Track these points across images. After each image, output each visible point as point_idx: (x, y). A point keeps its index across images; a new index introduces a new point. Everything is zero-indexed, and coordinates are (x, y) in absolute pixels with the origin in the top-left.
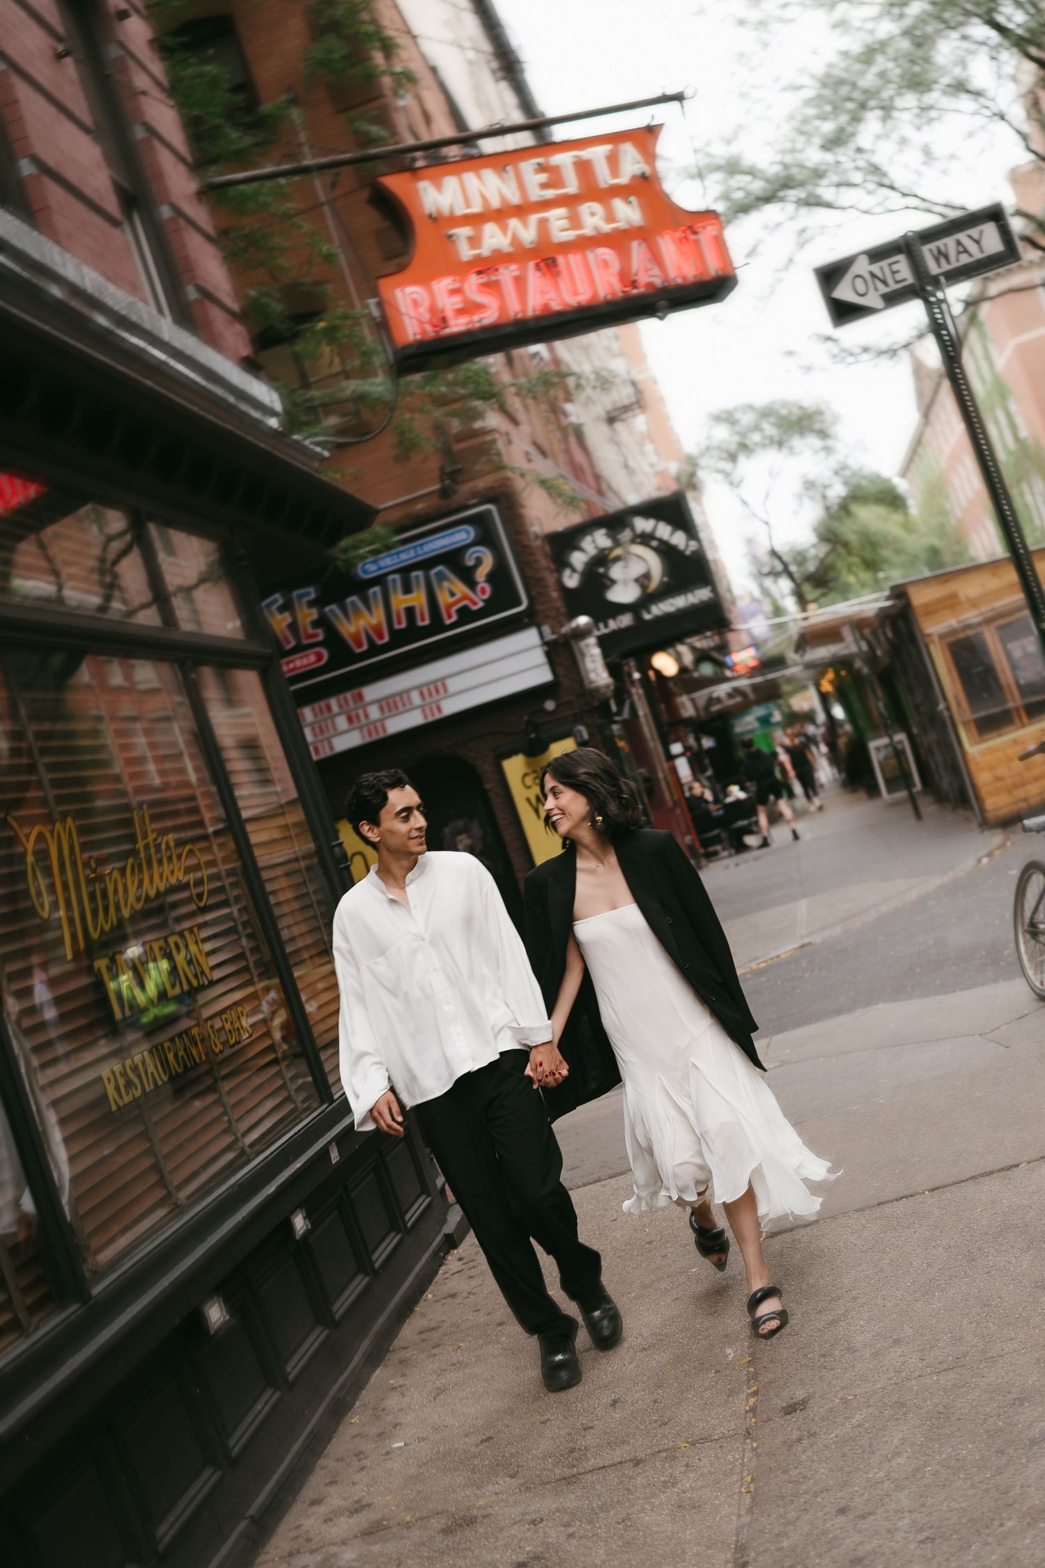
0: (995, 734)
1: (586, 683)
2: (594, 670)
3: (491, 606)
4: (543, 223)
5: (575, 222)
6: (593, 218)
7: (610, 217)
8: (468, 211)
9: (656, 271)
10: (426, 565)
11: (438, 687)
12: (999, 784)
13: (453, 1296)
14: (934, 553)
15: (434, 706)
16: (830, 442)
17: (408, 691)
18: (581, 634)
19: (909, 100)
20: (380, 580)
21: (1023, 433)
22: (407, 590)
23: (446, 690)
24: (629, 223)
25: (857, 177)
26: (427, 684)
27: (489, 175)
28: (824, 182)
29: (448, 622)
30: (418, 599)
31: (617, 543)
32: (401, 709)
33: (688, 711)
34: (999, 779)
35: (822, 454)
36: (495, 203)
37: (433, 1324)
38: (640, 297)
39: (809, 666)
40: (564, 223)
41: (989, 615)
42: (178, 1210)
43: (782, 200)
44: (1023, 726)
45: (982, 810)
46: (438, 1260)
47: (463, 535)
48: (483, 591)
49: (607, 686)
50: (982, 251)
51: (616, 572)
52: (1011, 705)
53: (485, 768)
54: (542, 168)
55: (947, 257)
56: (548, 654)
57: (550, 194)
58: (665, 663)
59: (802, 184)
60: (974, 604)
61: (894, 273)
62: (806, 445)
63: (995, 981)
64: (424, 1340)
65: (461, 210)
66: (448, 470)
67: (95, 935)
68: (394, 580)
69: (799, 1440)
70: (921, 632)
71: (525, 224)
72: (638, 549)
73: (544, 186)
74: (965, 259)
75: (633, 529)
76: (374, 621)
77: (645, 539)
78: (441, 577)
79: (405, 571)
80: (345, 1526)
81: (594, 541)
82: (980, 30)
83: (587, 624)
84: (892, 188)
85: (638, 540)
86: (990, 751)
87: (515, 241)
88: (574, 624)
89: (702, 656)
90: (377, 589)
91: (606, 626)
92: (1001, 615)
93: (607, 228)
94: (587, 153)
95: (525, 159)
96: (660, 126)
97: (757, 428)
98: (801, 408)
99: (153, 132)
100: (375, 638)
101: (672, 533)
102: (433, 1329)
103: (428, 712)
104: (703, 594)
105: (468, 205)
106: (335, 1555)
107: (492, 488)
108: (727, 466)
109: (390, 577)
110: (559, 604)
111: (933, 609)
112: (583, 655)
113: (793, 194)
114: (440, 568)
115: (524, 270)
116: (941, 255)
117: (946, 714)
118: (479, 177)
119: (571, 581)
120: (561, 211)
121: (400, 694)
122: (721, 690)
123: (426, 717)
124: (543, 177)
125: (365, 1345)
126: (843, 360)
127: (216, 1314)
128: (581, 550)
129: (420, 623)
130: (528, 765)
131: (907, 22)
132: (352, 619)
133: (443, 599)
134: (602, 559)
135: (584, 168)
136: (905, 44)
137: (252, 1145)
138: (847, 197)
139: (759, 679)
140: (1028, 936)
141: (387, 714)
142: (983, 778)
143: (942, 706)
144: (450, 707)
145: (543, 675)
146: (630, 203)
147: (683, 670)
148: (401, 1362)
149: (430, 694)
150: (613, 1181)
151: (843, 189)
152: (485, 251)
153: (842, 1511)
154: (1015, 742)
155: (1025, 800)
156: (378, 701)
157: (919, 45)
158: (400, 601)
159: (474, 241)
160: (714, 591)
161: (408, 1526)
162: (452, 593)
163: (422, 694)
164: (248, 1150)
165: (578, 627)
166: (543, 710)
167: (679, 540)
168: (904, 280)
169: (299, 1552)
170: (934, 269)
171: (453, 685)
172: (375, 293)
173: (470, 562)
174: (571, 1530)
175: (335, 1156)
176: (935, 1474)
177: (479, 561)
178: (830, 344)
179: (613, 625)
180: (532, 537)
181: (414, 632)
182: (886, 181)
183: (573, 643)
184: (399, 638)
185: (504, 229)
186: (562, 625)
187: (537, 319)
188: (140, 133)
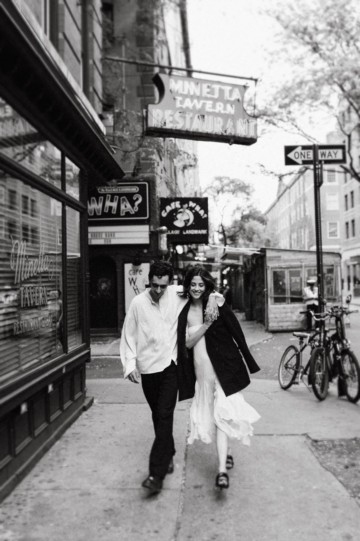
0: (279, 303)
1: (159, 248)
2: (163, 245)
3: (136, 215)
4: (204, 104)
5: (214, 107)
6: (220, 108)
7: (225, 109)
8: (182, 93)
9: (233, 130)
10: (120, 195)
11: (112, 234)
12: (276, 319)
13: (84, 425)
14: (269, 241)
15: (109, 240)
16: (249, 197)
17: (102, 233)
18: (162, 232)
19: (309, 101)
20: (105, 195)
21: (307, 214)
22: (112, 201)
23: (114, 236)
24: (230, 113)
25: (286, 119)
26: (109, 232)
27: (193, 84)
28: (276, 117)
29: (121, 215)
30: (114, 205)
31: (182, 207)
32: (98, 237)
33: (181, 266)
34: (276, 318)
35: (246, 200)
36: (192, 93)
37: (77, 432)
38: (227, 136)
39: (223, 264)
40: (211, 106)
41: (289, 266)
42: (22, 372)
43: (262, 118)
44: (288, 303)
45: (268, 326)
46: (80, 413)
47: (135, 189)
48: (136, 209)
49: (165, 251)
50: (336, 157)
51: (179, 216)
52: (286, 296)
53: (119, 265)
54: (208, 87)
55: (325, 156)
56: (150, 235)
57: (209, 96)
58: (180, 249)
59: (269, 116)
60: (285, 261)
61: (308, 155)
62: (241, 195)
63: (266, 379)
64: (74, 436)
65: (181, 91)
66: (137, 167)
67: (23, 279)
68: (109, 197)
69: (199, 496)
70: (266, 265)
71: (199, 102)
72: (188, 211)
73: (208, 93)
74: (330, 158)
75: (188, 205)
76: (98, 208)
77: (191, 209)
78: (124, 200)
79: (113, 195)
80: (45, 485)
81: (175, 204)
82: (336, 88)
83: (165, 230)
84: (296, 126)
85: (189, 209)
86: (276, 308)
87: (194, 106)
88: (161, 228)
89: (190, 251)
90: (102, 197)
91: (171, 232)
92: (292, 267)
93: (223, 112)
94: (223, 87)
95: (205, 83)
96: (248, 87)
97: (228, 185)
98: (244, 183)
99: (94, 35)
100: (97, 212)
101: (200, 210)
102: (77, 434)
103: (106, 241)
104: (204, 232)
105: (183, 91)
106: (42, 493)
107: (149, 178)
108: (216, 194)
109: (108, 195)
110: (158, 220)
111: (272, 259)
112: (161, 239)
113: (265, 118)
114: (125, 197)
115: (194, 116)
116: (323, 154)
117: (266, 293)
118: (189, 83)
119: (164, 214)
120: (211, 102)
121: (99, 233)
122: (193, 263)
123: (105, 242)
124: (209, 90)
125: (56, 433)
126: (264, 174)
127: (24, 408)
128: (170, 206)
129: (113, 212)
130: (133, 268)
131: (316, 78)
132: (91, 205)
133: (122, 207)
134: (176, 211)
135: (221, 91)
136: (312, 84)
137: (44, 359)
138: (280, 124)
139: (206, 263)
140: (284, 368)
141: (93, 237)
142: (271, 316)
143: (265, 290)
144: (114, 242)
145: (147, 241)
146: (232, 107)
147: (184, 253)
148: (66, 441)
149: (109, 236)
150: (139, 405)
151: (280, 121)
152: (184, 106)
153: (212, 520)
154: (284, 308)
155: (282, 327)
156: (92, 233)
157: (317, 85)
158: (108, 204)
159: (182, 102)
160: (208, 232)
161: (68, 490)
162: (126, 207)
163: (106, 235)
164: (42, 360)
165: (162, 229)
166: (143, 252)
167: (202, 212)
168: (310, 158)
169: (30, 489)
170: (320, 158)
171: (117, 235)
172: (146, 108)
173: (135, 198)
174: (123, 505)
175: (64, 371)
176: (242, 517)
177: (137, 199)
178: (262, 167)
179: (173, 232)
180: (156, 197)
181: (109, 214)
182: (295, 124)
183: (159, 234)
184: (104, 215)
185: (192, 101)
186: (157, 228)
187: (193, 132)
188: (90, 35)
